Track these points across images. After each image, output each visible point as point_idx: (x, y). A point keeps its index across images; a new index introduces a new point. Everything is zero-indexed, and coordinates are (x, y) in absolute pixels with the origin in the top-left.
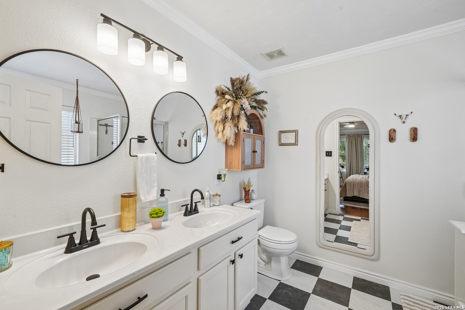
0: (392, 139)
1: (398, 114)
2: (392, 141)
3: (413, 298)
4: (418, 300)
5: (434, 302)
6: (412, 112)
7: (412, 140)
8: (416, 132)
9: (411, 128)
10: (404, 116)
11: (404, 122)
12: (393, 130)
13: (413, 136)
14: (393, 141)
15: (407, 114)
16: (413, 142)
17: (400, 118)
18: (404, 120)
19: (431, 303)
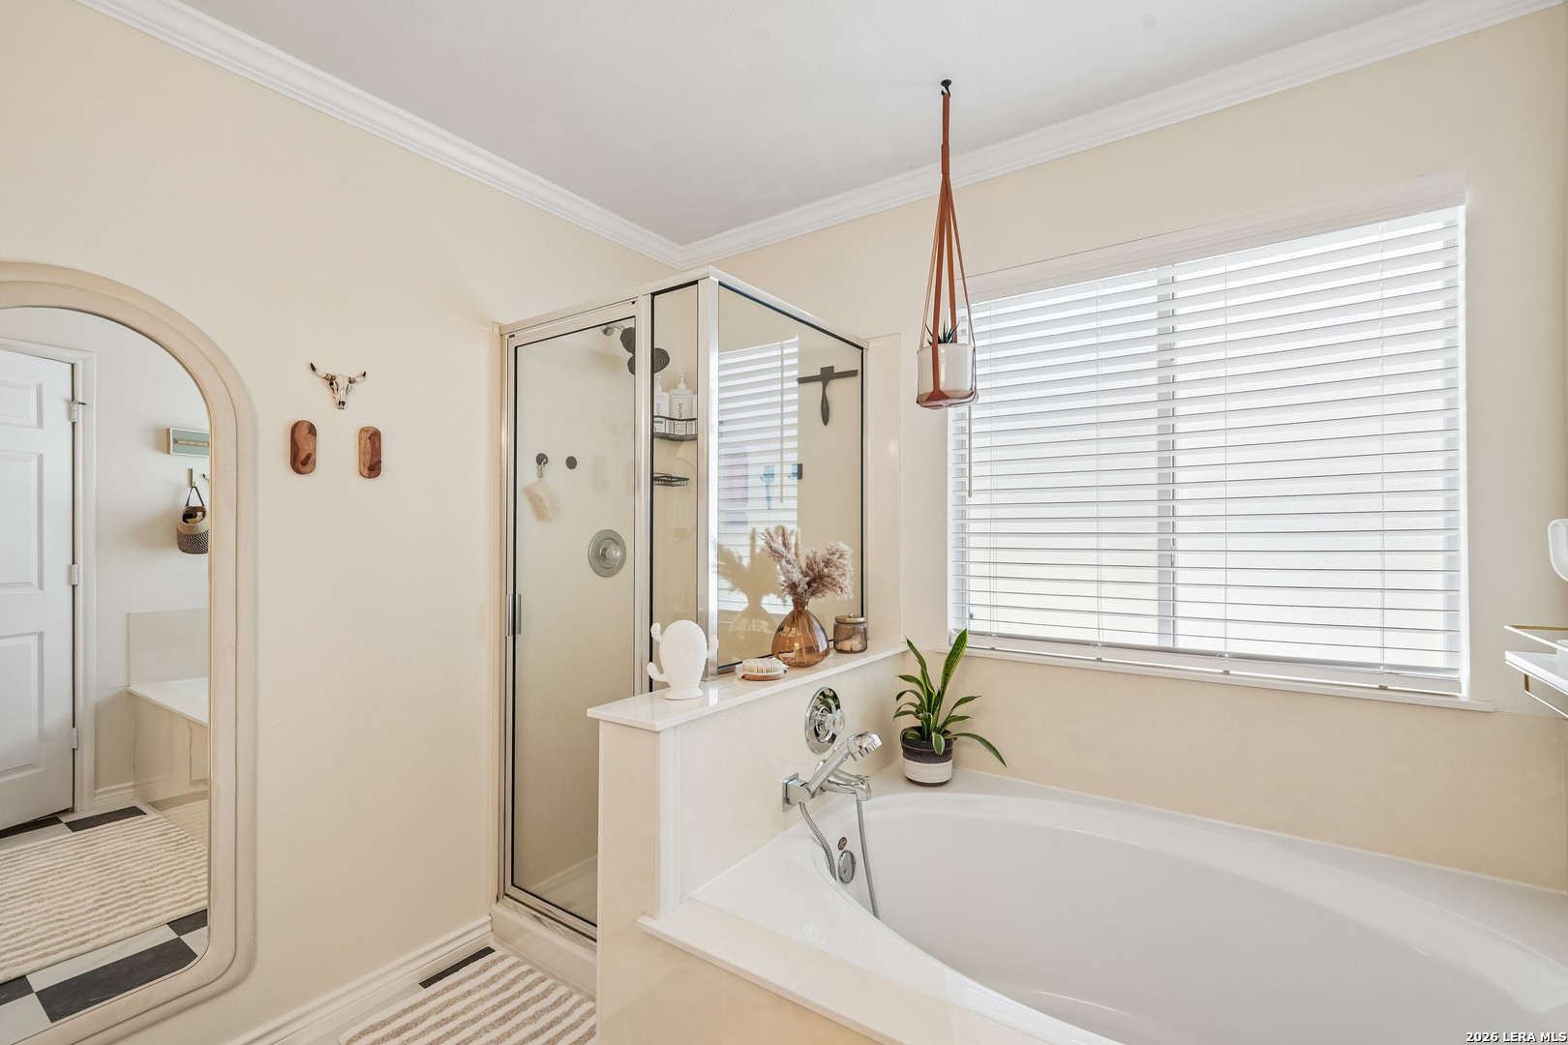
0: (301, 460)
1: (322, 370)
2: (302, 469)
3: (384, 1024)
4: (398, 1016)
5: (426, 984)
6: (364, 374)
7: (366, 472)
8: (377, 444)
9: (363, 430)
10: (342, 382)
11: (344, 403)
12: (306, 425)
13: (368, 457)
14: (307, 468)
15: (352, 376)
16: (369, 478)
17: (331, 384)
18: (341, 395)
19: (426, 996)
